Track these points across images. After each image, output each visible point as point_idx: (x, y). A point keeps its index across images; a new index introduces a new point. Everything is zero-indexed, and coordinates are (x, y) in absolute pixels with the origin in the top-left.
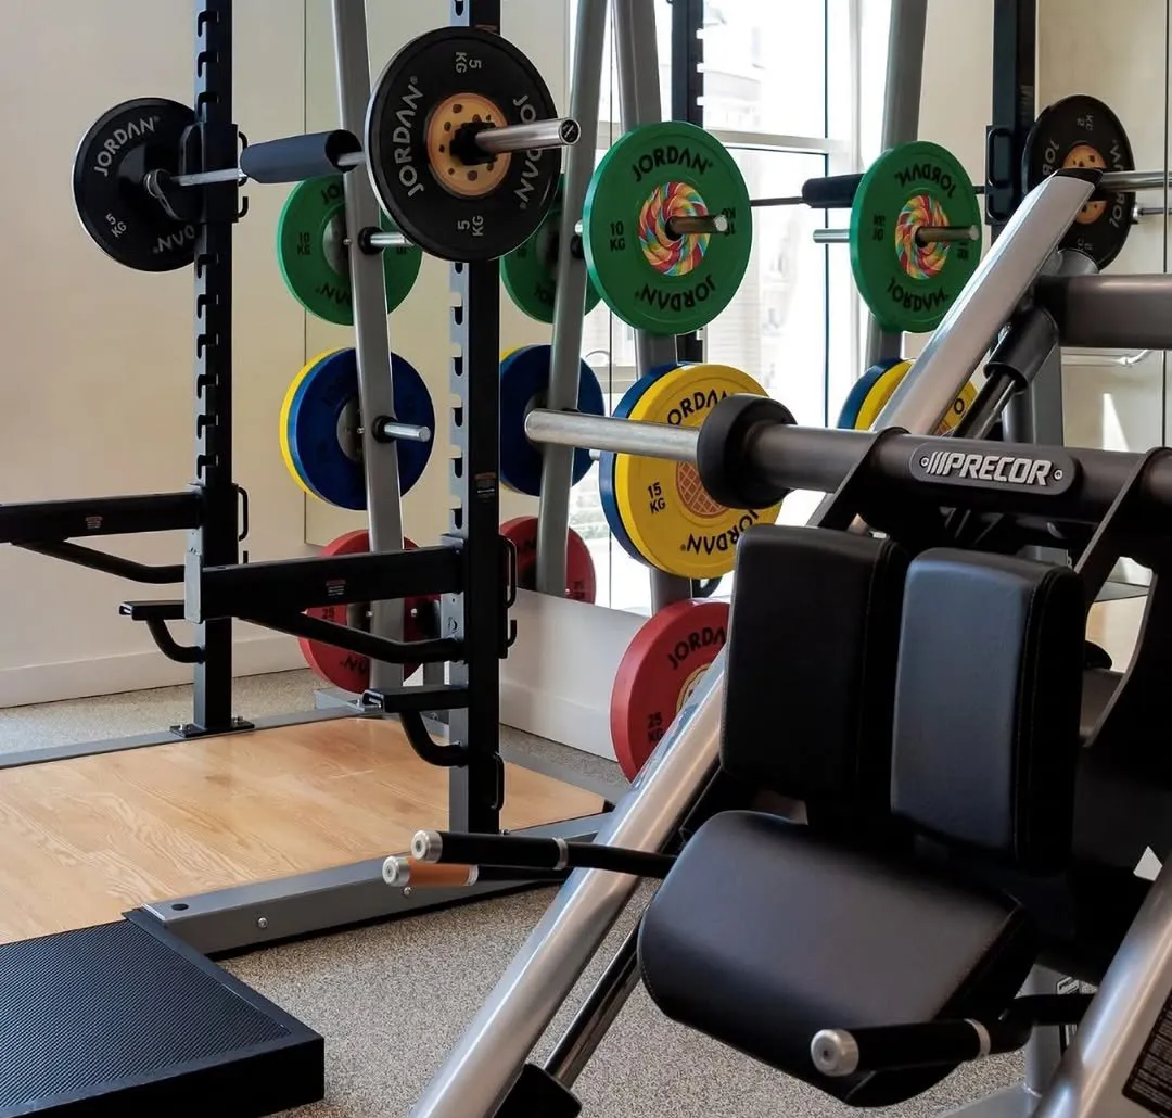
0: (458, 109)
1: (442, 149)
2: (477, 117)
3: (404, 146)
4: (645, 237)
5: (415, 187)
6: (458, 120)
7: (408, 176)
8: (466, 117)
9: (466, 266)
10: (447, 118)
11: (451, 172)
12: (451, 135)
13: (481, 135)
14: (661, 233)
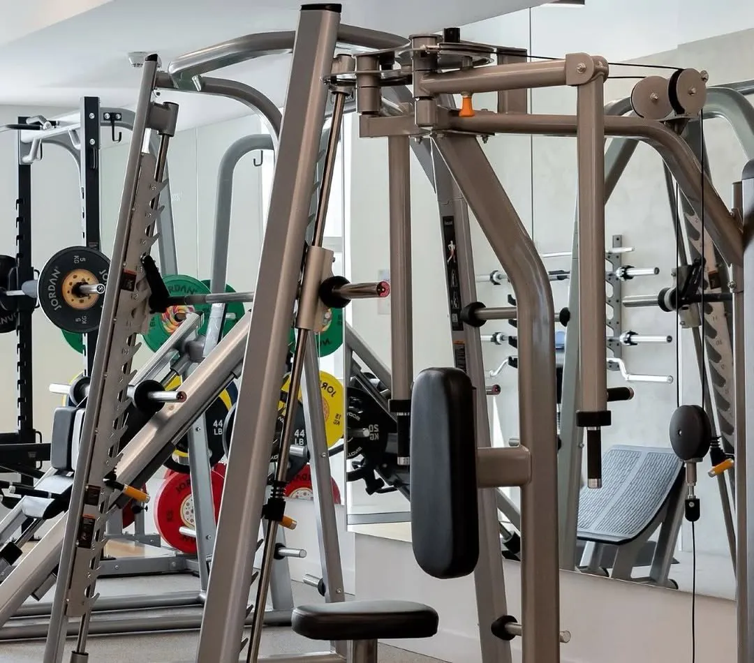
0: (75, 277)
1: (68, 292)
2: (83, 280)
3: (52, 292)
4: (165, 321)
5: (58, 307)
6: (75, 281)
7: (55, 303)
8: (79, 280)
9: (86, 334)
10: (71, 281)
11: (73, 300)
12: (71, 287)
13: (82, 286)
14: (172, 319)
